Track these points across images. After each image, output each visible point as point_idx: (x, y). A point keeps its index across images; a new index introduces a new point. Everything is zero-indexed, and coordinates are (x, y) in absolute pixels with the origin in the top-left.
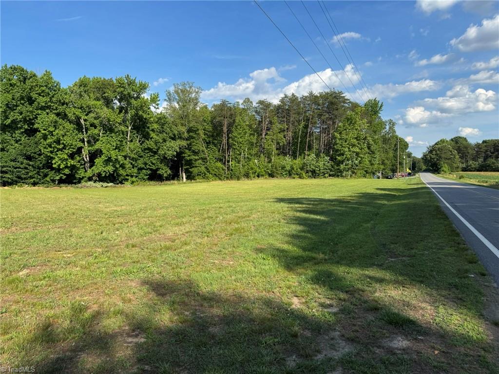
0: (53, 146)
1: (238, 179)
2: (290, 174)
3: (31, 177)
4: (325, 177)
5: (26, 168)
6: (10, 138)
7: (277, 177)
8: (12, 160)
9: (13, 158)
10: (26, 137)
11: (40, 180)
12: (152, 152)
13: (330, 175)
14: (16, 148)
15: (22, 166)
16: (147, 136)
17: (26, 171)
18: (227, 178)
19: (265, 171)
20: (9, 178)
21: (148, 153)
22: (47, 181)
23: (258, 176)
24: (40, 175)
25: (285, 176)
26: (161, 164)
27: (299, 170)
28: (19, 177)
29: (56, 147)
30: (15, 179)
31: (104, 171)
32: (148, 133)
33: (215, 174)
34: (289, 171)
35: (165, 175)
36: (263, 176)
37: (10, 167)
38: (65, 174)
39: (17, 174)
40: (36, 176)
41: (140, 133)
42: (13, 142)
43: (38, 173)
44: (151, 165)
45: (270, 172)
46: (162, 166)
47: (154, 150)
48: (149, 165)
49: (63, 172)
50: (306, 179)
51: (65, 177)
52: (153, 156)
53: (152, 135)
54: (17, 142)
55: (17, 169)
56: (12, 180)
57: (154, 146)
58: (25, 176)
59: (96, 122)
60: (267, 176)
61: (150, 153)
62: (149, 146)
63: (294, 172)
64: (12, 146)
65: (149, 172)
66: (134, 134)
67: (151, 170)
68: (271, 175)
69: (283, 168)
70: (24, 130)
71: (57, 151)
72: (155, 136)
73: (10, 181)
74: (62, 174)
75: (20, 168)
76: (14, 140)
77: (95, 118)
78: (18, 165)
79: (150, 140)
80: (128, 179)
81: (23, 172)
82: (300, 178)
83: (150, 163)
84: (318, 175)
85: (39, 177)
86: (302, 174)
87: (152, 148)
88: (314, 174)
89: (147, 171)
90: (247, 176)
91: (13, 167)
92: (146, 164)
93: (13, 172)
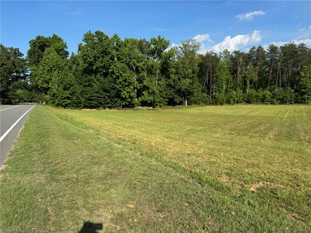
0: (122, 83)
1: (222, 104)
2: (263, 101)
3: (108, 103)
4: (291, 103)
5: (105, 97)
6: (94, 78)
7: (253, 103)
8: (96, 93)
9: (97, 91)
10: (103, 77)
11: (113, 105)
12: (171, 87)
13: (295, 103)
14: (98, 84)
15: (102, 96)
16: (168, 77)
17: (105, 99)
18: (213, 104)
19: (242, 99)
20: (94, 104)
21: (168, 87)
22: (116, 105)
23: (237, 103)
24: (113, 102)
25: (259, 102)
26: (176, 94)
27: (270, 99)
28: (101, 103)
29: (124, 84)
30: (98, 104)
31: (149, 100)
32: (169, 75)
33: (203, 101)
34: (262, 99)
35: (179, 102)
36: (241, 102)
37: (95, 97)
38: (128, 102)
39: (100, 101)
40: (110, 102)
41: (165, 75)
42: (96, 81)
43: (111, 101)
44: (170, 95)
45: (246, 100)
46: (176, 96)
47: (172, 85)
48: (169, 96)
49: (127, 100)
50: (277, 105)
51: (128, 103)
52: (170, 89)
53: (172, 76)
54: (98, 80)
55: (100, 98)
56: (96, 105)
57: (173, 83)
58: (104, 103)
59: (144, 67)
60: (245, 103)
61: (170, 88)
62: (170, 83)
63: (267, 100)
64: (95, 83)
65: (168, 100)
66: (160, 75)
67: (169, 98)
68: (248, 102)
69: (257, 97)
70: (102, 73)
71: (125, 87)
72: (173, 77)
73: (94, 105)
74: (127, 101)
75: (101, 97)
76: (96, 80)
77: (144, 65)
78: (100, 95)
79: (170, 79)
80: (157, 105)
81: (103, 100)
82: (272, 104)
83: (169, 94)
84: (286, 102)
85: (112, 103)
86: (274, 102)
87: (172, 84)
88: (282, 101)
89: (167, 99)
90: (228, 102)
91: (97, 96)
92: (166, 95)
93: (97, 100)
